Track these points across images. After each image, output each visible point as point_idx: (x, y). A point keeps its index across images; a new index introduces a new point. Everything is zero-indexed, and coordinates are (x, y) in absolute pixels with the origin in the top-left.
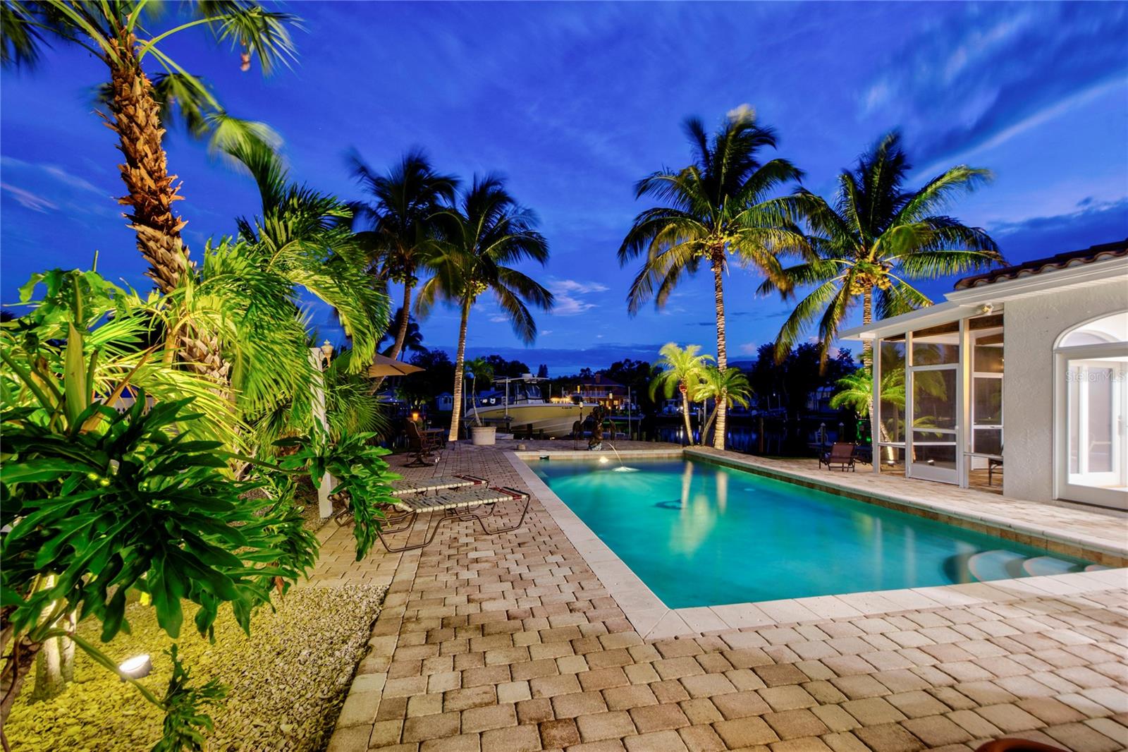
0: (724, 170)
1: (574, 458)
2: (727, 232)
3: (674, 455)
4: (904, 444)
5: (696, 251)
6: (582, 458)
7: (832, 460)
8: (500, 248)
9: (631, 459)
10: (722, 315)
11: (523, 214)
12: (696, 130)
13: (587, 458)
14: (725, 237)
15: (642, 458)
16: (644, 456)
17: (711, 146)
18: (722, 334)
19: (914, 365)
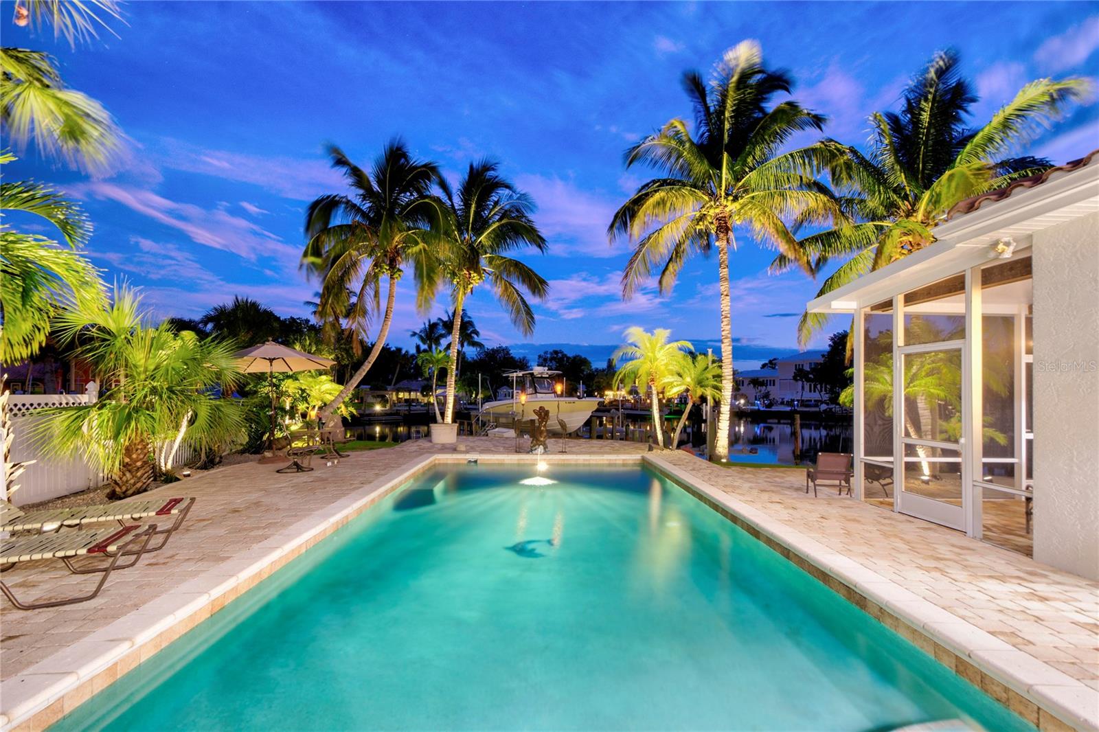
0: (727, 126)
1: (507, 462)
2: (731, 198)
3: (631, 462)
4: (890, 459)
5: (698, 224)
6: (516, 462)
7: (819, 475)
8: (492, 236)
9: (576, 465)
10: (727, 295)
11: (518, 199)
12: (695, 86)
13: (522, 462)
14: (729, 203)
15: (589, 465)
16: (591, 462)
17: (712, 101)
18: (726, 317)
19: (906, 345)
